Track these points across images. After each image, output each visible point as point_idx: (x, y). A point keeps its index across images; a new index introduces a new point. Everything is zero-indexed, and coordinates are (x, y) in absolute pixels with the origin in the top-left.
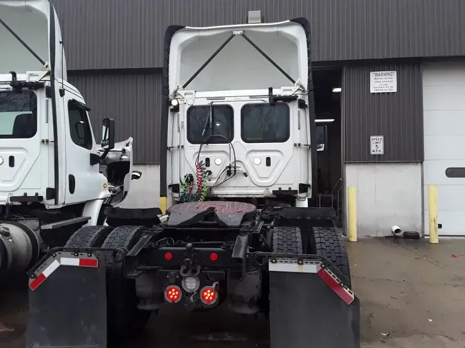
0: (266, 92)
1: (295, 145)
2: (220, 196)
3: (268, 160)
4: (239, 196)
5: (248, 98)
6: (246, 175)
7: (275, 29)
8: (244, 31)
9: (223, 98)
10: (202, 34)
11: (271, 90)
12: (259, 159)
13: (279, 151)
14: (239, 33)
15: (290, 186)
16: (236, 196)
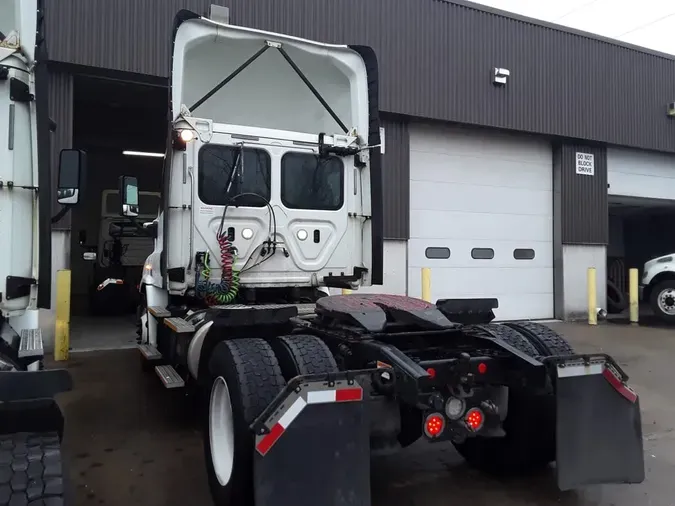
0: (315, 138)
1: (350, 215)
2: (248, 286)
3: (317, 233)
4: (277, 286)
5: (291, 144)
6: (286, 254)
7: (324, 53)
8: (282, 44)
9: (256, 138)
10: (221, 33)
11: (321, 136)
12: (305, 232)
13: (329, 222)
14: (276, 45)
15: (343, 271)
16: (273, 286)
